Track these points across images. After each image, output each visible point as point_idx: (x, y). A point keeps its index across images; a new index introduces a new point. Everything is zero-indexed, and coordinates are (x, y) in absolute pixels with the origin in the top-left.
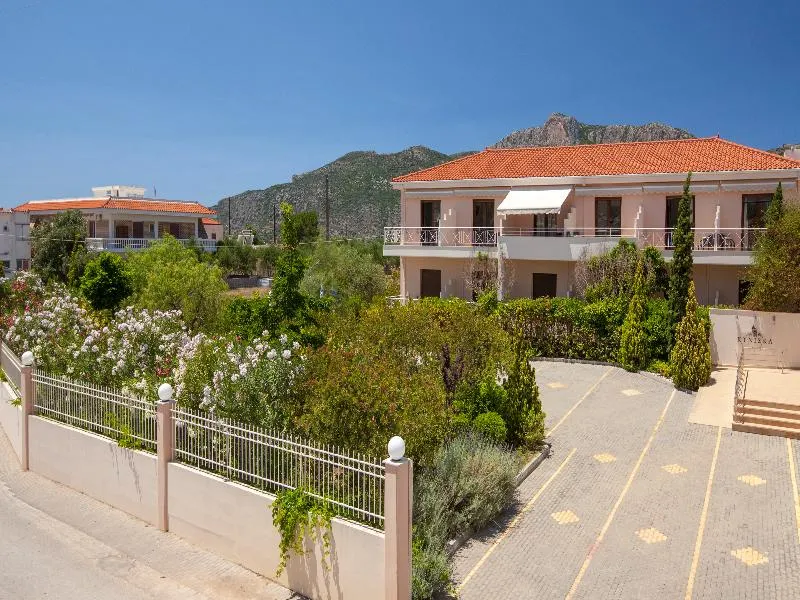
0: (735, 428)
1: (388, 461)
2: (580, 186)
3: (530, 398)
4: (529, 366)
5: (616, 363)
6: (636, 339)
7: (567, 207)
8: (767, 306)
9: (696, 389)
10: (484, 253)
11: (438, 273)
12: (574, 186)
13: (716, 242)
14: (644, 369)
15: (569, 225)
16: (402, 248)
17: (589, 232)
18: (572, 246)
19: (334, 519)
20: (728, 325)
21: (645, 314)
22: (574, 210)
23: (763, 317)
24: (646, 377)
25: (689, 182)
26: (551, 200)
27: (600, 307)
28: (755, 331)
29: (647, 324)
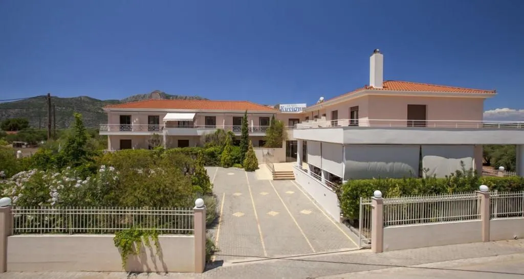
0: (274, 179)
1: (195, 208)
2: (198, 113)
3: (207, 179)
4: (204, 169)
5: (219, 165)
6: (228, 158)
7: (194, 119)
8: (272, 147)
9: (254, 171)
10: (156, 133)
11: (130, 141)
12: (196, 113)
13: (252, 128)
14: (231, 166)
15: (195, 125)
16: (109, 132)
17: (203, 127)
18: (198, 131)
19: (159, 236)
20: (259, 152)
21: (231, 150)
22: (196, 120)
23: (270, 150)
24: (233, 169)
25: (246, 113)
26: (190, 116)
27: (212, 149)
28: (268, 153)
29: (231, 153)
